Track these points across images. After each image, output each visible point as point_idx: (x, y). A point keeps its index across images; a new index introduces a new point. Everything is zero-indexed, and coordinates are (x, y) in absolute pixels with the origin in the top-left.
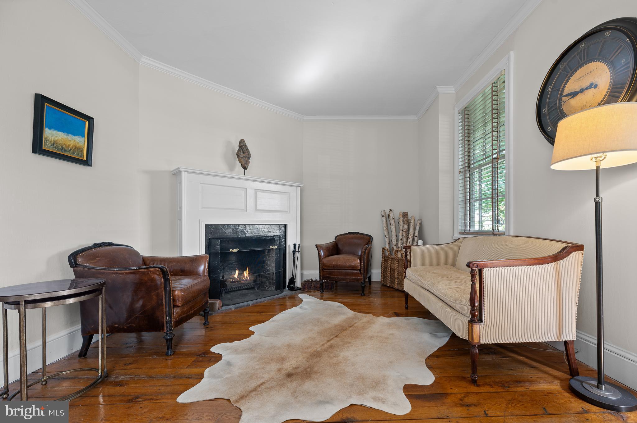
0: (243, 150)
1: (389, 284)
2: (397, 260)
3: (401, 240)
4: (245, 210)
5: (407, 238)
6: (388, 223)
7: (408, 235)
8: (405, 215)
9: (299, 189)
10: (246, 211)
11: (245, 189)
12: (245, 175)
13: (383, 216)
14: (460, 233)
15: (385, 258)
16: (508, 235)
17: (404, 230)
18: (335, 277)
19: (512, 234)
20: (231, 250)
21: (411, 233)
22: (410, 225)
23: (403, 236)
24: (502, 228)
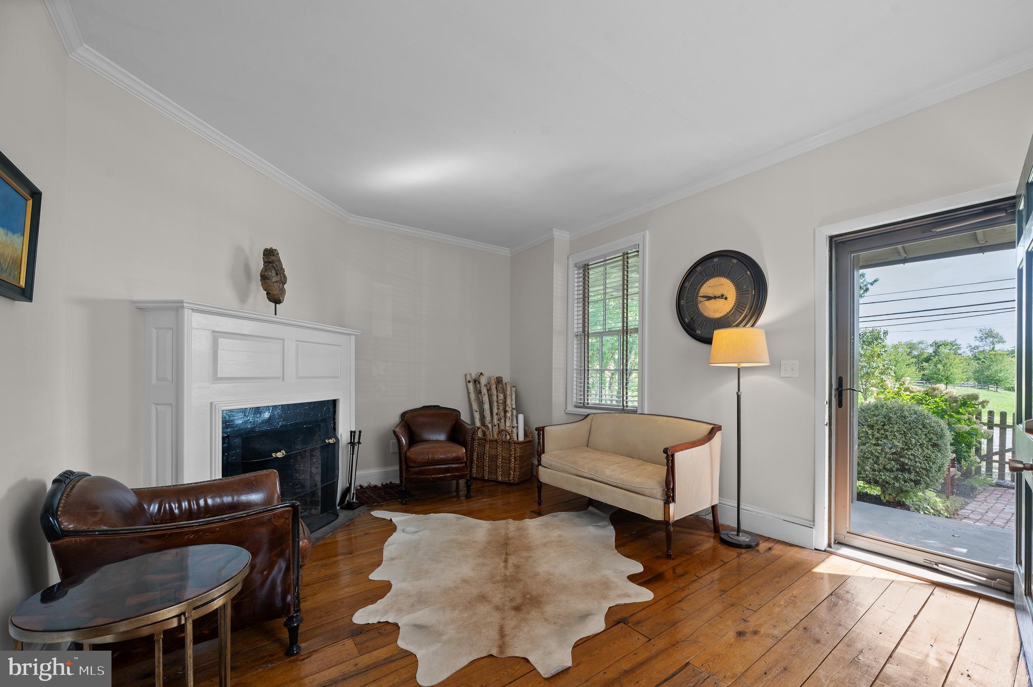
0: (275, 270)
1: (487, 475)
2: (500, 443)
3: (497, 414)
4: (281, 377)
5: (505, 412)
6: (479, 392)
7: (505, 408)
8: (499, 381)
9: (353, 338)
10: (283, 380)
11: (281, 341)
12: (276, 314)
13: (469, 382)
14: (576, 406)
15: (478, 440)
16: (640, 413)
17: (500, 401)
18: (429, 477)
19: (646, 413)
20: (274, 455)
21: (509, 406)
22: (507, 394)
23: (498, 409)
24: (633, 401)
